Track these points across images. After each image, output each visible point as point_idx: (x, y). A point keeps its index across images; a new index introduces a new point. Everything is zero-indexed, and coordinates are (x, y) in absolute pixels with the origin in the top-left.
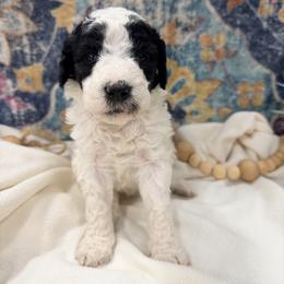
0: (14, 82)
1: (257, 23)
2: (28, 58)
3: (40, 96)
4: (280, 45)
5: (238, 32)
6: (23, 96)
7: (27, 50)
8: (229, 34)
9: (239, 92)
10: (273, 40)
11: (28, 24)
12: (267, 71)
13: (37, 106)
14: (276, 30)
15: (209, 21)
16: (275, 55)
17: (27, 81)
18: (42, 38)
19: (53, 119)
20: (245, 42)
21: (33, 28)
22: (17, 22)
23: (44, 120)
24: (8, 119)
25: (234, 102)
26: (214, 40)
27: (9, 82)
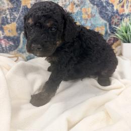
0: (3, 32)
1: (102, 3)
3: (16, 37)
4: (110, 12)
5: (95, 7)
6: (8, 38)
7: (8, 16)
8: (93, 8)
11: (8, 4)
13: (14, 43)
15: (85, 2)
16: (108, 15)
17: (9, 31)
18: (15, 11)
20: (98, 11)
21: (11, 6)
23: (18, 49)
26: (87, 10)
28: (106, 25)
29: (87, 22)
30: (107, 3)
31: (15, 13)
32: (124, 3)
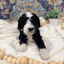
1: (43, 1)
2: (6, 8)
5: (40, 3)
6: (6, 15)
7: (6, 7)
8: (38, 4)
9: (40, 13)
10: (46, 4)
11: (6, 3)
12: (45, 9)
13: (8, 16)
14: (46, 3)
16: (46, 7)
17: (6, 12)
19: (11, 18)
20: (41, 5)
22: (4, 3)
23: (9, 19)
24: (3, 18)
25: (40, 15)
26: (36, 5)
27: (3, 12)
28: (45, 11)
29: (36, 9)
30: (46, 1)
31: (8, 6)
32: (54, 1)
